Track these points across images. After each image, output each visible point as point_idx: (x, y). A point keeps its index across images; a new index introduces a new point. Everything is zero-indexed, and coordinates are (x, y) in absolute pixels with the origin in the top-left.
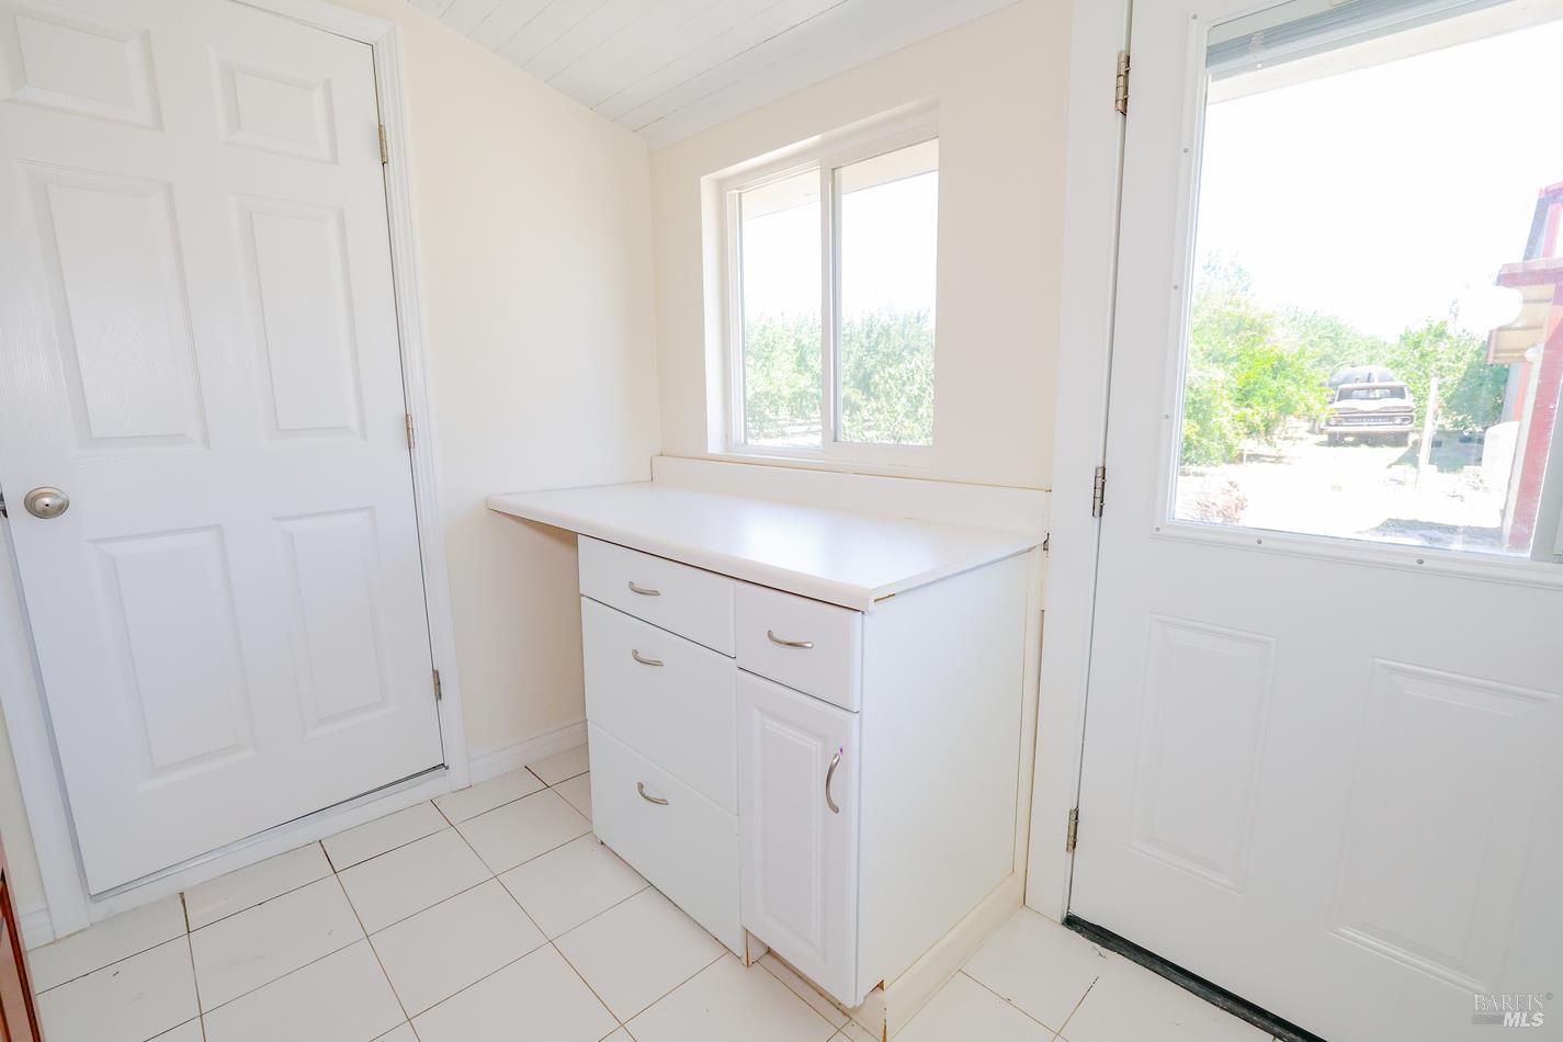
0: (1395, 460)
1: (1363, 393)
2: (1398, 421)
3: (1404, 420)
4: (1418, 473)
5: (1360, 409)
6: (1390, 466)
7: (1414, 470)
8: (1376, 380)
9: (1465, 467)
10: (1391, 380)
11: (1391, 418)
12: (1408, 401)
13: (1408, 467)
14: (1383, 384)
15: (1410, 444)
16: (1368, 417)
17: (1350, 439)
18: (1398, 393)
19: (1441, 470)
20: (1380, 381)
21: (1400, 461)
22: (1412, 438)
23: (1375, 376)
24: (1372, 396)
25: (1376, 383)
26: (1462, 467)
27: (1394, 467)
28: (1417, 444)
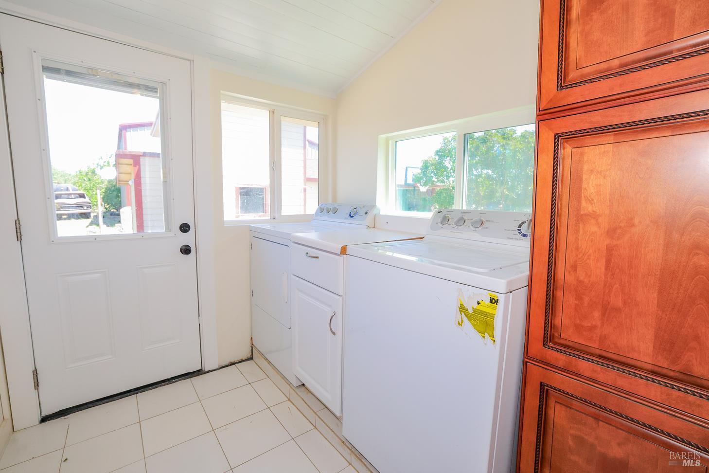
0: (88, 224)
1: (66, 196)
2: (85, 208)
3: (88, 207)
4: (100, 228)
5: (68, 203)
6: (88, 226)
7: (98, 227)
8: (71, 190)
9: (116, 224)
10: (77, 190)
11: (82, 207)
12: (87, 200)
13: (94, 226)
14: (74, 192)
15: (92, 217)
16: (72, 207)
17: (65, 217)
18: (82, 196)
19: (108, 226)
20: (73, 191)
21: (91, 224)
22: (92, 215)
23: (70, 189)
24: (71, 197)
25: (71, 192)
26: (115, 225)
27: (89, 227)
28: (96, 217)
